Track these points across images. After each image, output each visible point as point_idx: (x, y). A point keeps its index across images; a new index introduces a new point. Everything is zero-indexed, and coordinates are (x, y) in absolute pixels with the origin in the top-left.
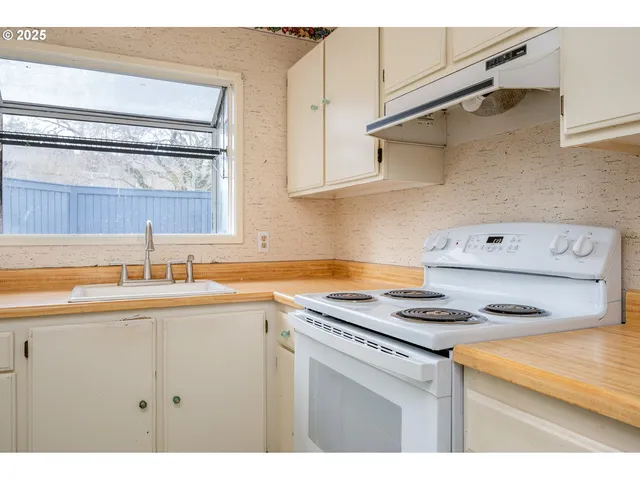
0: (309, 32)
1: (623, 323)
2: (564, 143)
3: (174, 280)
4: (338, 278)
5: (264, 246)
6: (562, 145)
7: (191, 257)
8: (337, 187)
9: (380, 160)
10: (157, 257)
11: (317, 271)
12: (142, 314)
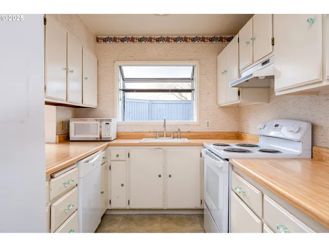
0: (227, 39)
1: (312, 158)
2: (277, 94)
3: (174, 138)
4: (239, 139)
5: (208, 126)
6: (276, 95)
7: (179, 130)
8: (232, 103)
9: (239, 95)
10: (168, 129)
11: (230, 136)
12: (160, 147)
